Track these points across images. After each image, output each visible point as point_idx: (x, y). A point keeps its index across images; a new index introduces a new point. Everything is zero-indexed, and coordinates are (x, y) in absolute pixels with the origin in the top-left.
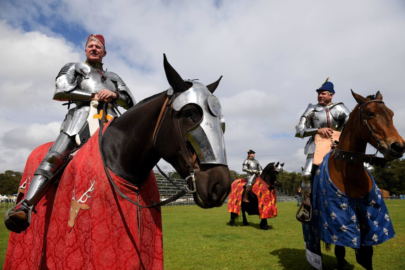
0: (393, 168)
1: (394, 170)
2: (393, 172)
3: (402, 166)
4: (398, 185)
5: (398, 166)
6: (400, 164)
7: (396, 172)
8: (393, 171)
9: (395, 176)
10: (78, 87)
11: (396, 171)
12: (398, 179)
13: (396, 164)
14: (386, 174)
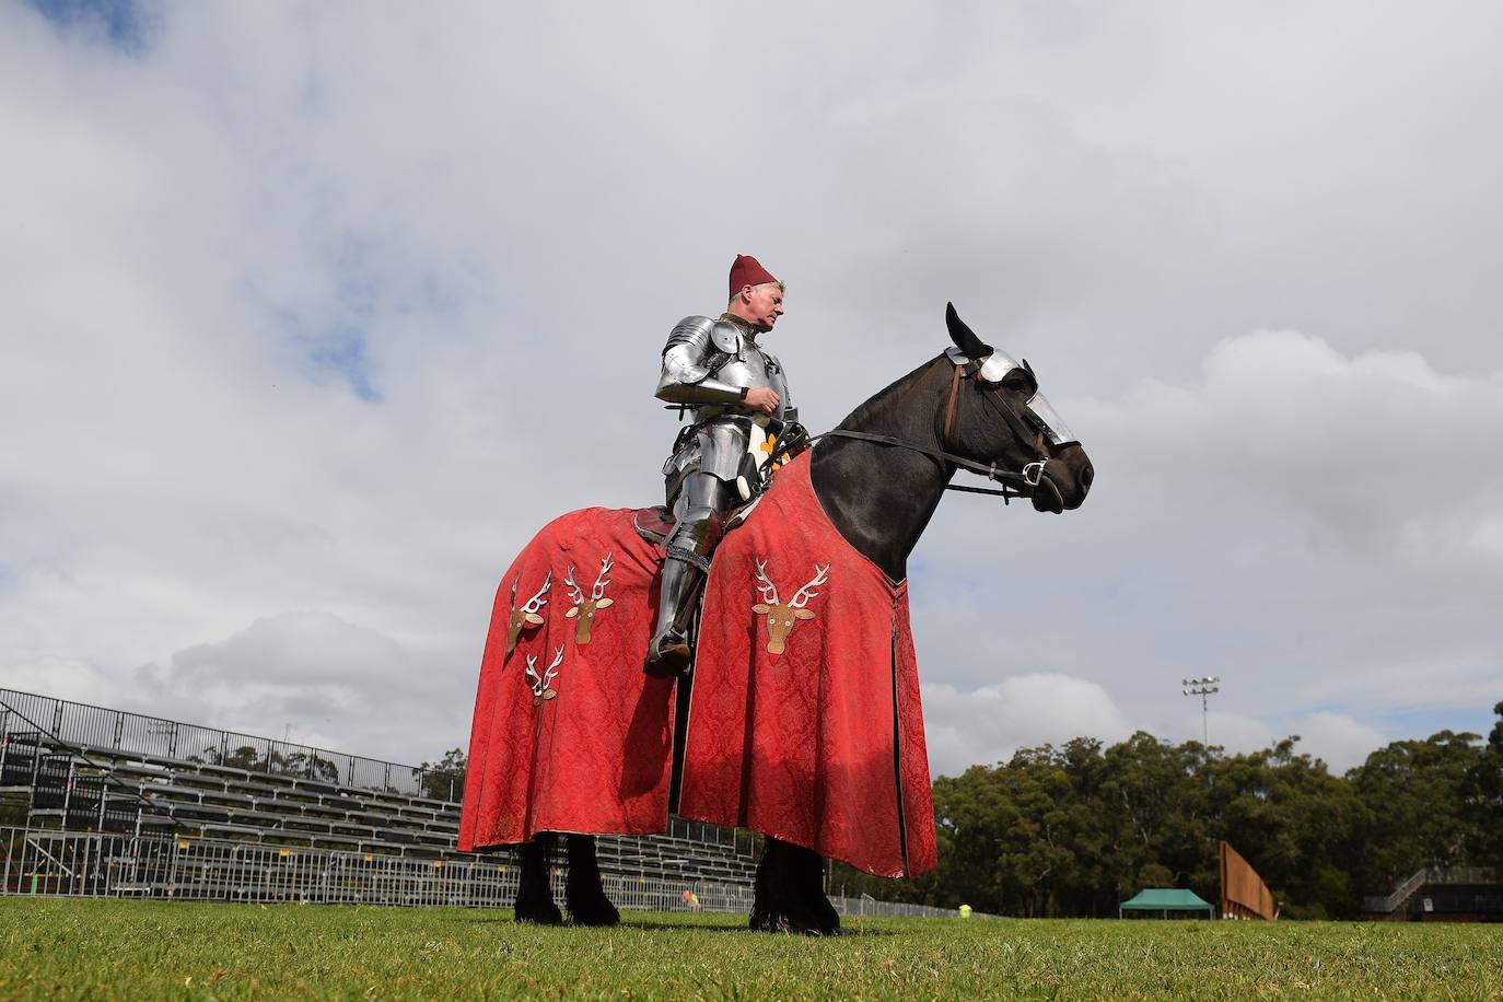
0: (1276, 798)
1: (1281, 807)
2: (1277, 818)
3: (1314, 793)
4: (1295, 880)
5: (1299, 793)
6: (1307, 781)
7: (1288, 817)
8: (1277, 813)
9: (1283, 836)
10: (713, 375)
11: (1289, 813)
12: (1293, 853)
13: (1291, 784)
14: (1248, 822)
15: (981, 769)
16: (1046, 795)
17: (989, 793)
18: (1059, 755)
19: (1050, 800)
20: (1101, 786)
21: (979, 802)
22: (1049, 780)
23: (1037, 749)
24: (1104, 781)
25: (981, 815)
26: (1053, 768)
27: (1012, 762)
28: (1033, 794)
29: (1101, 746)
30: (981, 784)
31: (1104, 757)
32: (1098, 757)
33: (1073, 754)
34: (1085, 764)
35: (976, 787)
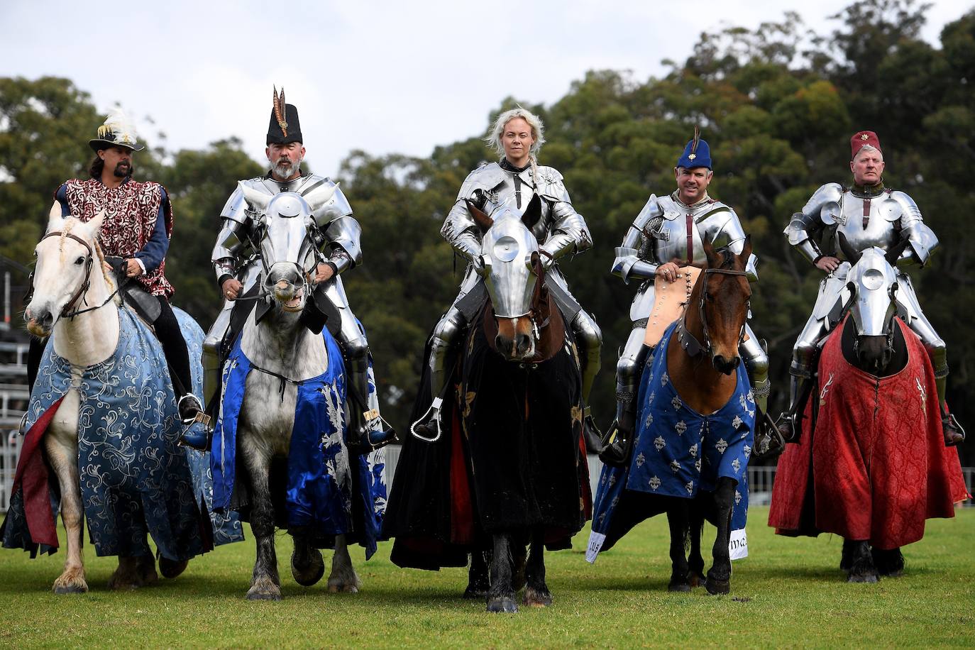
15: (611, 78)
16: (783, 144)
17: (636, 141)
18: (817, 41)
19: (795, 157)
20: (929, 120)
21: (611, 166)
22: (791, 106)
23: (765, 25)
24: (935, 109)
25: (615, 195)
26: (802, 73)
27: (691, 62)
28: (751, 142)
29: (926, 14)
30: (615, 119)
31: (937, 45)
32: (921, 44)
33: (853, 39)
34: (887, 63)
35: (602, 126)
